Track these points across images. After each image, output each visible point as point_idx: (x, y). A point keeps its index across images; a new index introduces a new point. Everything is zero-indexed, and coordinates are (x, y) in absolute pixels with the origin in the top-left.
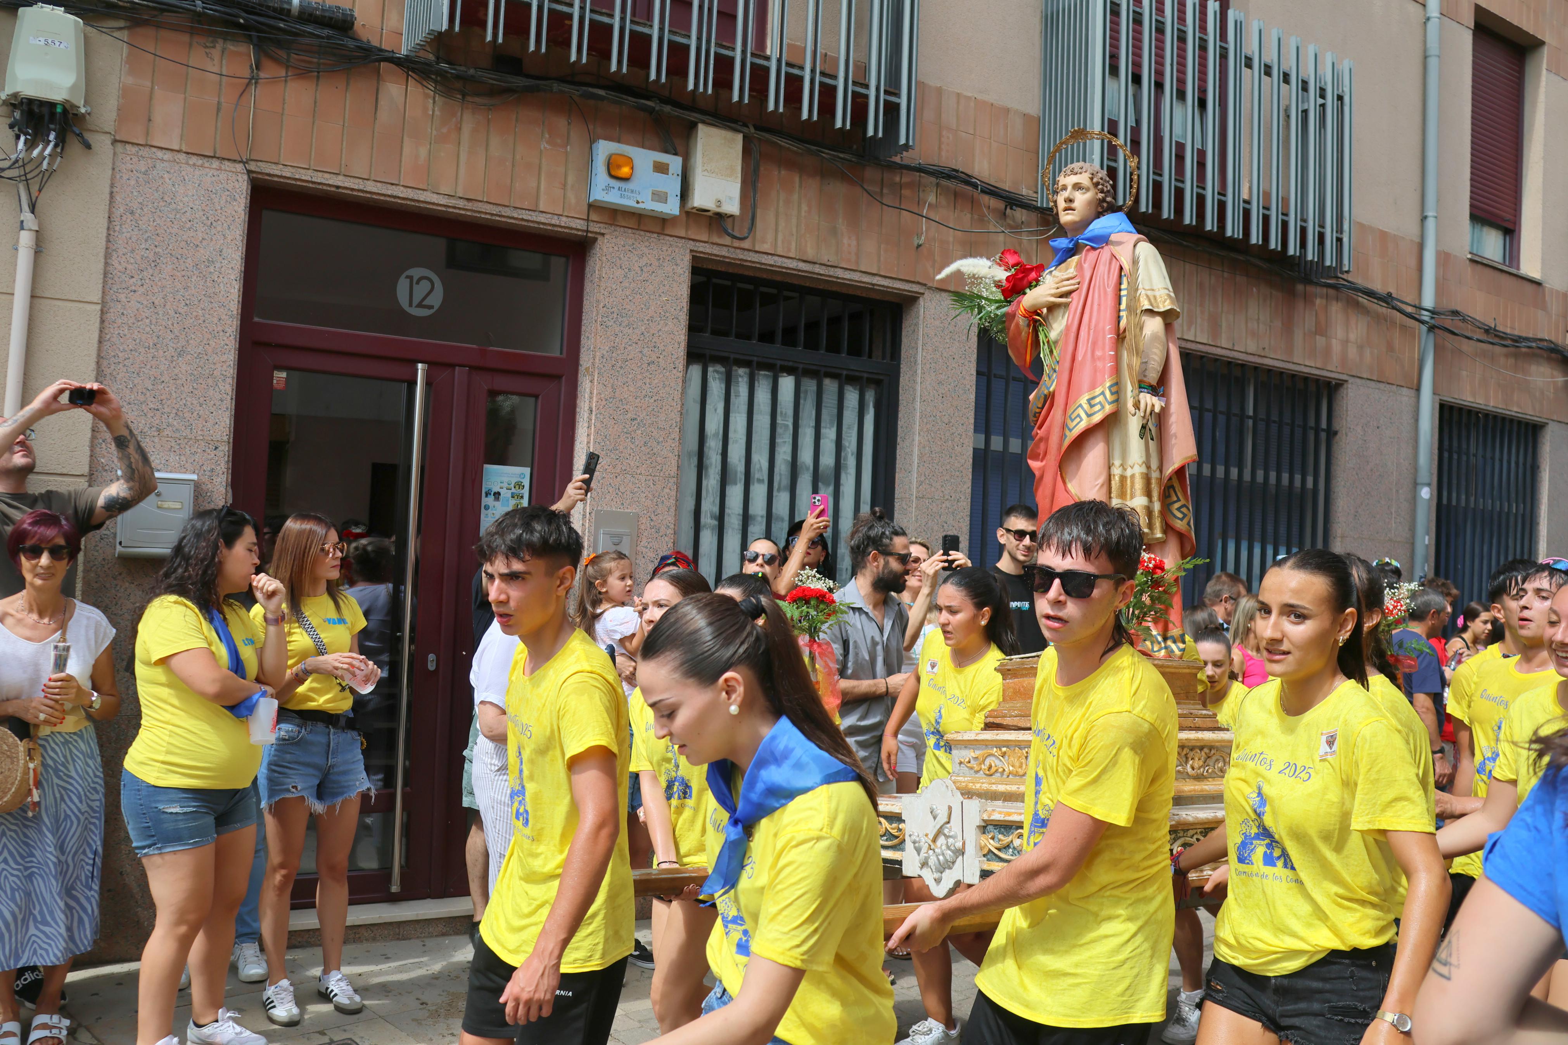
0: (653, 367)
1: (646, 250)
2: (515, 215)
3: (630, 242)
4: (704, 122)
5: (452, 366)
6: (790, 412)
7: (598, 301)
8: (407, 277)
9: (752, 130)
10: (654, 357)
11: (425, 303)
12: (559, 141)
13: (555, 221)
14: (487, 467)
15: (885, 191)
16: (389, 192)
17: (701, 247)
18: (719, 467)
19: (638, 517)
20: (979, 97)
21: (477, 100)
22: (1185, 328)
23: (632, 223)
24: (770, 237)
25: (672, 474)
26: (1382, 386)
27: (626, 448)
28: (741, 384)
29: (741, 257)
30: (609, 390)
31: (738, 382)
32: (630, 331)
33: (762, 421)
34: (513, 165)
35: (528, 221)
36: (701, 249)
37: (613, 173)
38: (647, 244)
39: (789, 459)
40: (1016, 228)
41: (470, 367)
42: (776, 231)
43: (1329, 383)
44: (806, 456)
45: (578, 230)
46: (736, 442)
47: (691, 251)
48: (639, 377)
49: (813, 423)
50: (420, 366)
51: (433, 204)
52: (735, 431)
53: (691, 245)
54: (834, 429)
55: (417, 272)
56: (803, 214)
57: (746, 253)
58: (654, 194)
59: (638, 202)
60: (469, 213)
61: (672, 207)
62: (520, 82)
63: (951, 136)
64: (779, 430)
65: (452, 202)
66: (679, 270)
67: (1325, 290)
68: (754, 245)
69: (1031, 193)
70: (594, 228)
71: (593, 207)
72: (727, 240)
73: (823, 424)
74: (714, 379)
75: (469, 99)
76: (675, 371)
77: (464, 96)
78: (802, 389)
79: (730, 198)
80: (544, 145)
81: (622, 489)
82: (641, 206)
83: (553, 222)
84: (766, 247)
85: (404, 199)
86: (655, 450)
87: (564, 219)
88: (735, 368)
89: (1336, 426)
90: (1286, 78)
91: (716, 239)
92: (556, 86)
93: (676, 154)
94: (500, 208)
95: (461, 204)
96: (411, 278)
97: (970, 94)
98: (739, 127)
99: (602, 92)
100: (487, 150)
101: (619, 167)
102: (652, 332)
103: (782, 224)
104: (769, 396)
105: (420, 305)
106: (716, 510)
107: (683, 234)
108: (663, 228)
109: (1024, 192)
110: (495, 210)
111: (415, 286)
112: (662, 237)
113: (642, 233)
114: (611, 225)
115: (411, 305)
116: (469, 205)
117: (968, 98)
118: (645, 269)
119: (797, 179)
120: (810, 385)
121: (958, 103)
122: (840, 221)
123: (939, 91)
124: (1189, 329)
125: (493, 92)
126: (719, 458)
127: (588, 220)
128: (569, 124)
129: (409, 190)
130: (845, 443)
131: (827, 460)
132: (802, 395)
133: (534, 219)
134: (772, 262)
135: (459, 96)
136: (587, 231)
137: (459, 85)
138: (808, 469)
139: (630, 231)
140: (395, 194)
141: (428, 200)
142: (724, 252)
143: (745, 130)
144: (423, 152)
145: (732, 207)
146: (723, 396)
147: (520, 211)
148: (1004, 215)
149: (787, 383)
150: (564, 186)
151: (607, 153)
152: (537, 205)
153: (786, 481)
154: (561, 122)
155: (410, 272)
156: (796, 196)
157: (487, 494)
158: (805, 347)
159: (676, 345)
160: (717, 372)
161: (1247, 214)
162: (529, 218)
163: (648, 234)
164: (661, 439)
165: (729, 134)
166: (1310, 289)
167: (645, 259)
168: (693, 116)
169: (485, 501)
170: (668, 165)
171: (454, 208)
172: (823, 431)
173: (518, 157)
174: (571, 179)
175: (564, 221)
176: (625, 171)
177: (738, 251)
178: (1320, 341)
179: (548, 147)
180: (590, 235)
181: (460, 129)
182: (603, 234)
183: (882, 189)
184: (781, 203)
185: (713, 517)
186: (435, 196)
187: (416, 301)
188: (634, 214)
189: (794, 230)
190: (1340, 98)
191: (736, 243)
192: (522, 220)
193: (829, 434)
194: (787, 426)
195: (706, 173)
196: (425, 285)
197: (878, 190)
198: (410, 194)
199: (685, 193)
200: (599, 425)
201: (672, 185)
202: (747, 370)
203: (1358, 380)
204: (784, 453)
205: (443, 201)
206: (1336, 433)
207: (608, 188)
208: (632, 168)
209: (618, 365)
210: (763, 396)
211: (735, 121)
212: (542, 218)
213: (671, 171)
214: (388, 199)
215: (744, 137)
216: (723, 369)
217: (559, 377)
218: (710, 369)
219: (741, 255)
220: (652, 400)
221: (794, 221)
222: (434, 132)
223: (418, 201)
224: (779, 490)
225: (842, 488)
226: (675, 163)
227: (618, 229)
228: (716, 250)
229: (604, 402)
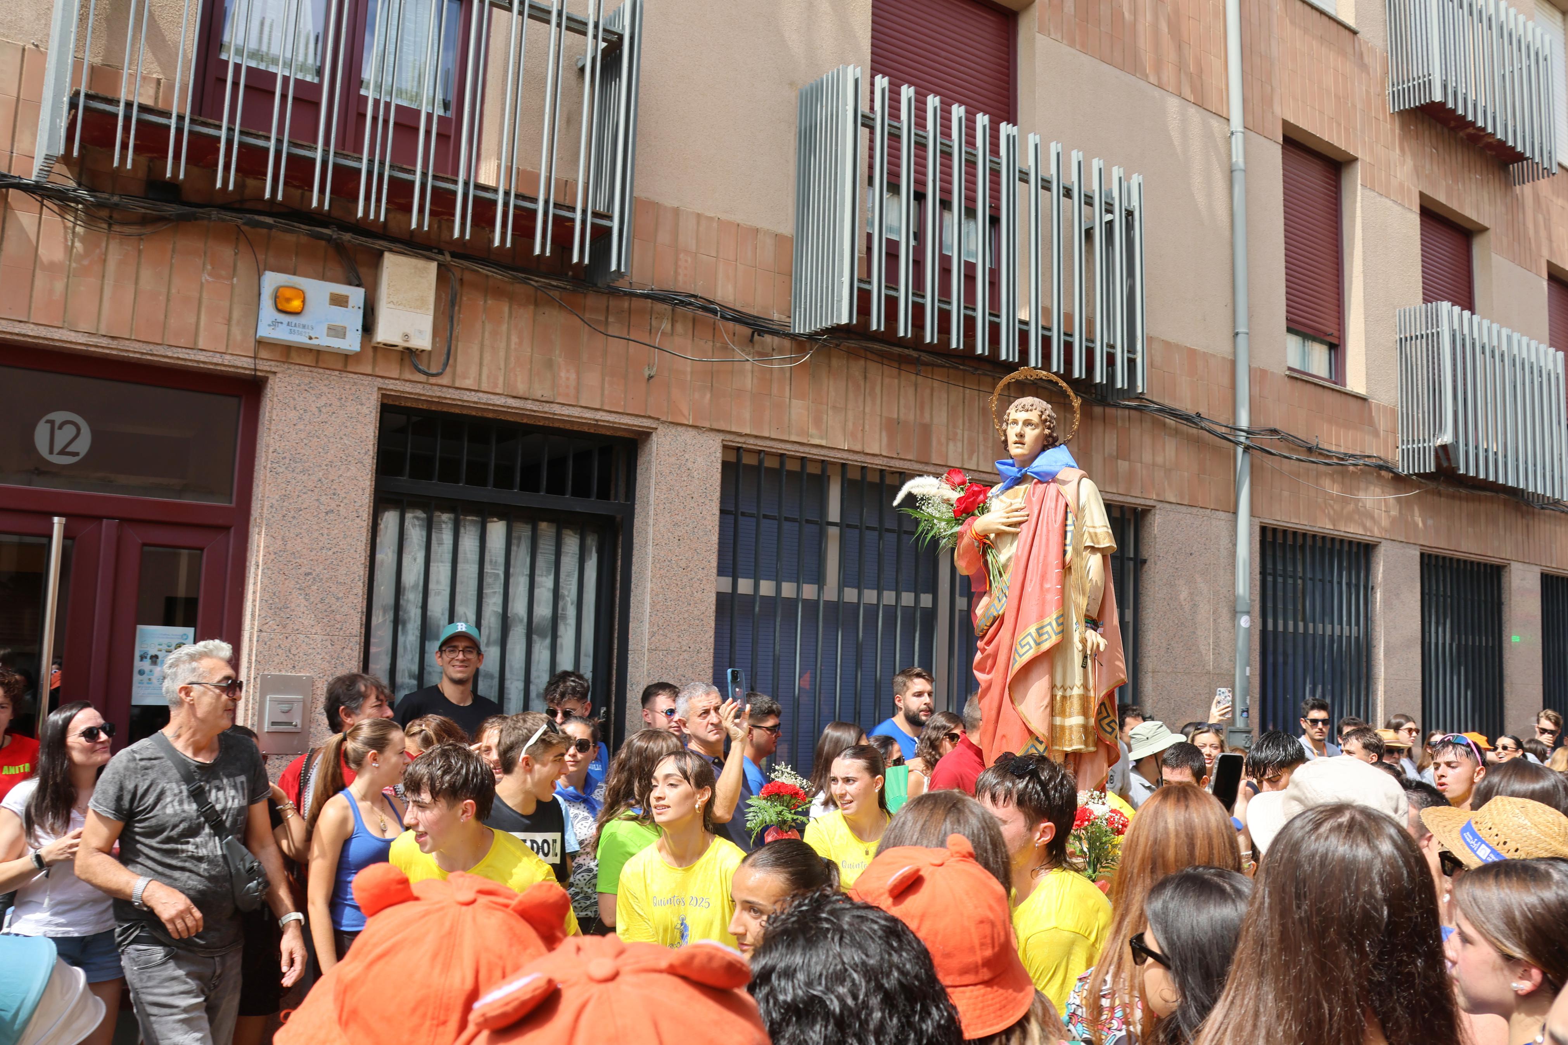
0: (332, 516)
1: (325, 389)
2: (170, 354)
3: (307, 381)
4: (391, 251)
5: (100, 518)
6: (501, 560)
7: (268, 446)
8: (47, 421)
9: (448, 258)
10: (333, 505)
11: (68, 450)
12: (223, 273)
13: (217, 359)
14: (140, 627)
15: (611, 319)
16: (16, 331)
17: (391, 385)
18: (419, 622)
19: (311, 681)
20: (723, 217)
21: (127, 230)
22: (966, 457)
23: (309, 360)
24: (473, 371)
25: (354, 632)
26: (1194, 510)
27: (299, 605)
28: (444, 531)
29: (439, 394)
30: (279, 542)
31: (441, 529)
32: (305, 478)
33: (468, 571)
34: (168, 300)
35: (185, 360)
36: (391, 387)
37: (280, 307)
38: (327, 382)
39: (500, 610)
40: (764, 355)
41: (123, 520)
42: (481, 365)
43: (1135, 509)
44: (519, 607)
45: (245, 369)
46: (439, 593)
47: (379, 389)
48: (315, 527)
49: (527, 571)
50: (56, 520)
51: (71, 342)
52: (438, 582)
53: (379, 382)
54: (552, 577)
55: (59, 416)
56: (513, 346)
57: (445, 389)
58: (329, 328)
59: (310, 338)
60: (114, 352)
61: (352, 342)
62: (172, 209)
63: (689, 260)
64: (488, 580)
65: (93, 340)
66: (365, 410)
67: (1127, 412)
68: (454, 381)
69: (784, 318)
70: (263, 366)
71: (261, 343)
72: (422, 378)
73: (537, 572)
74: (414, 526)
75: (116, 228)
76: (358, 520)
77: (110, 225)
78: (514, 534)
79: (420, 332)
80: (206, 277)
81: (294, 651)
82: (314, 342)
83: (215, 360)
84: (468, 383)
85: (35, 337)
86: (334, 607)
87: (228, 357)
88: (437, 513)
89: (1145, 554)
90: (1068, 193)
91: (408, 375)
92: (214, 214)
93: (358, 286)
94: (151, 347)
95: (104, 342)
96: (52, 422)
97: (712, 215)
98: (433, 255)
99: (269, 220)
100: (137, 282)
101: (288, 300)
102: (331, 478)
103: (487, 357)
104: (477, 543)
105: (63, 452)
106: (415, 668)
107: (369, 371)
108: (346, 365)
109: (776, 317)
110: (145, 348)
111: (57, 432)
112: (344, 375)
113: (321, 371)
114: (284, 362)
115: (51, 452)
116: (114, 344)
117: (711, 219)
118: (324, 410)
119: (506, 309)
120: (524, 531)
121: (698, 223)
122: (557, 352)
123: (676, 211)
124: (970, 458)
125: (144, 221)
126: (419, 611)
127: (255, 358)
128: (236, 254)
129: (41, 328)
130: (563, 591)
131: (543, 610)
132: (514, 541)
133: (192, 357)
134: (476, 399)
135: (105, 226)
136: (255, 370)
137: (104, 213)
138: (521, 621)
139: (307, 369)
140: (23, 332)
141: (64, 338)
142: (418, 389)
143: (440, 257)
144: (59, 286)
145: (423, 341)
146: (424, 544)
147: (175, 350)
148: (751, 340)
149: (497, 530)
150: (229, 320)
151: (274, 286)
152: (196, 342)
153: (496, 635)
154: (227, 252)
155: (52, 416)
156: (504, 327)
157: (142, 658)
158: (522, 489)
159: (360, 492)
160: (417, 518)
161: (1024, 336)
162: (186, 357)
163: (328, 372)
164: (341, 595)
165: (420, 263)
166: (1110, 411)
167: (324, 398)
168: (379, 244)
169: (138, 664)
170: (347, 297)
171: (97, 346)
172: (537, 579)
173: (174, 291)
174: (236, 315)
175: (228, 360)
176: (296, 304)
177: (436, 388)
178: (1123, 465)
179: (210, 279)
180: (259, 374)
181: (105, 261)
182: (275, 373)
183: (607, 318)
184: (487, 334)
185: (411, 676)
186: (73, 334)
187: (57, 448)
188: (311, 350)
189: (502, 366)
190: (1130, 213)
191: (433, 380)
192: (178, 358)
193: (545, 583)
194: (498, 575)
195: (391, 305)
196: (70, 431)
197: (602, 318)
198: (43, 332)
199: (368, 327)
200: (266, 581)
201: (353, 319)
202: (452, 516)
203: (1167, 506)
204: (493, 604)
205: (82, 339)
206: (1144, 562)
207: (275, 324)
208: (304, 302)
209: (291, 515)
210: (469, 543)
211: (429, 248)
212: (201, 357)
213: (351, 303)
214: (16, 338)
215: (439, 266)
216: (424, 515)
217: (226, 528)
218: (409, 516)
219: (437, 392)
220: (330, 553)
221: (502, 354)
222: (74, 265)
223: (53, 340)
224: (488, 644)
225: (559, 641)
226: (356, 295)
227: (292, 366)
228: (408, 388)
229: (272, 557)
